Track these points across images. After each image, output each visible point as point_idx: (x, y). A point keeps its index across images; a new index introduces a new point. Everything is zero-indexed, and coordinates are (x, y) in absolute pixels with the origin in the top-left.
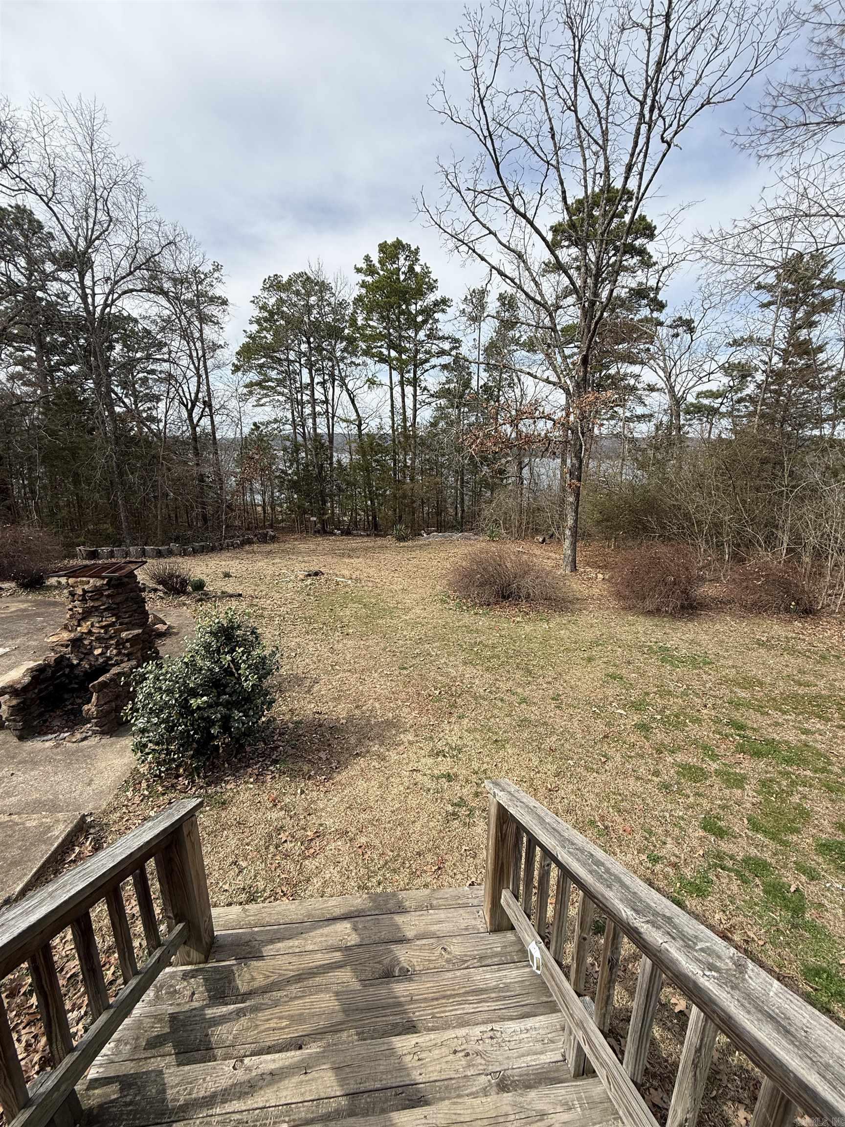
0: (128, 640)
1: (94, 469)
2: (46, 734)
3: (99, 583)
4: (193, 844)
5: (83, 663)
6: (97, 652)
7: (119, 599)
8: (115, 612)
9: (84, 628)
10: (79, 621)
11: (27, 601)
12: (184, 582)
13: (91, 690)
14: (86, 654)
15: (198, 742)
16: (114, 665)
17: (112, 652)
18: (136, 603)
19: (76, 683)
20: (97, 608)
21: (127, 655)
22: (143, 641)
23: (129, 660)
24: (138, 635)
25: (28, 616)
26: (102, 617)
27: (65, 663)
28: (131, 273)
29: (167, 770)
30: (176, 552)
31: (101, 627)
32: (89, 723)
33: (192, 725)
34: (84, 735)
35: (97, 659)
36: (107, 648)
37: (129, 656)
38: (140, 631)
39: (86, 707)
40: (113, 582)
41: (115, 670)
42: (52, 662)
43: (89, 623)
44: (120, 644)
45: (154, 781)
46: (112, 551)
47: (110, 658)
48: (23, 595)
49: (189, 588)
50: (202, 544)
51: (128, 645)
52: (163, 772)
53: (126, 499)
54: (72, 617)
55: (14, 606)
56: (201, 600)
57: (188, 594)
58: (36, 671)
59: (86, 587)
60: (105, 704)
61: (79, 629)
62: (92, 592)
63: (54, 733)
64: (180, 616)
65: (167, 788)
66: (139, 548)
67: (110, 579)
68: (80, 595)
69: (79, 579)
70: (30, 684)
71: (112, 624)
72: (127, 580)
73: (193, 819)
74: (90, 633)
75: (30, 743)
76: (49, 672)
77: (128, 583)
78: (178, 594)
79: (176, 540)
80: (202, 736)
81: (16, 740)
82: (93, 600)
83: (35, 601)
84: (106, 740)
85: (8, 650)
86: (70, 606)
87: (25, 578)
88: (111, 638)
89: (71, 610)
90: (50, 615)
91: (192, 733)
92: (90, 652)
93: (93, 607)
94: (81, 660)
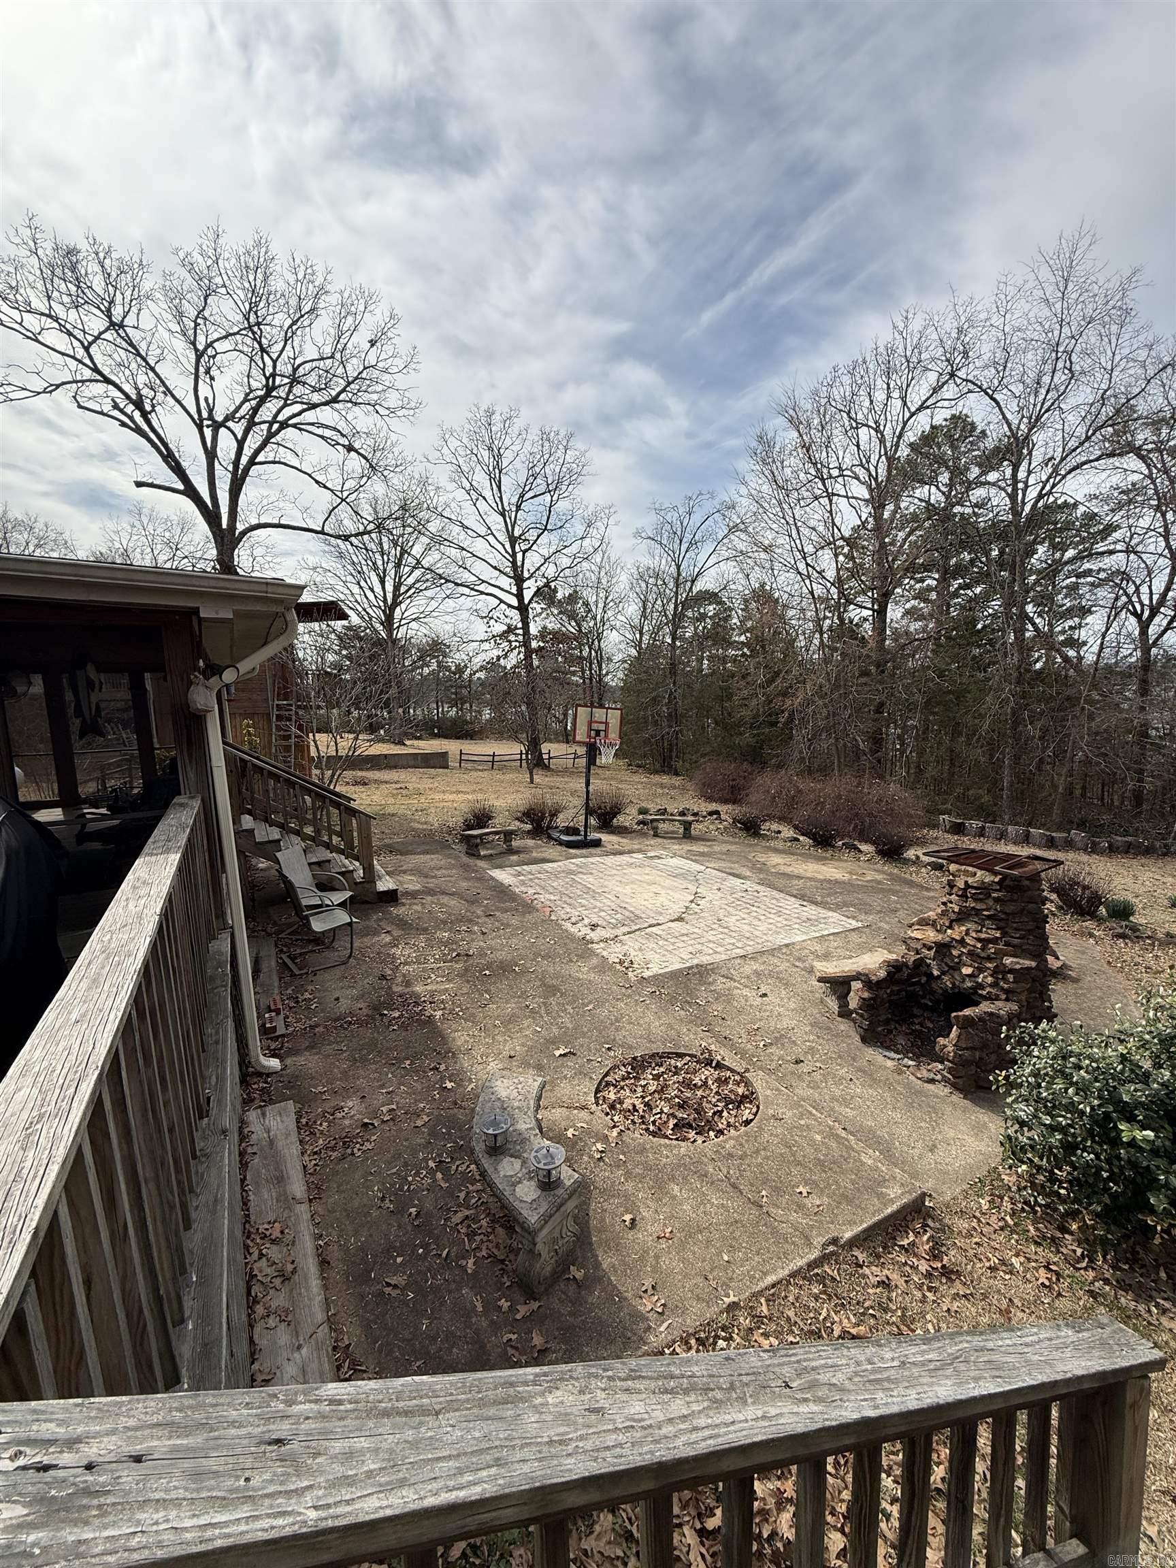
0: (1011, 971)
1: (982, 716)
2: (888, 1048)
3: (989, 878)
4: (1136, 1428)
5: (946, 978)
6: (967, 971)
7: (1011, 908)
8: (1002, 924)
9: (956, 933)
10: (952, 921)
11: (884, 872)
12: (1096, 899)
13: (953, 1021)
14: (951, 968)
15: (1115, 1197)
16: (985, 998)
17: (985, 978)
18: (1035, 920)
19: (930, 1000)
20: (978, 912)
21: (1007, 991)
22: (1034, 980)
23: (1007, 1000)
24: (1031, 968)
25: (882, 891)
26: (983, 926)
27: (924, 969)
28: (1088, 438)
29: (1047, 1206)
30: (1079, 845)
31: (979, 940)
32: (942, 1062)
33: (1108, 1161)
34: (932, 1076)
35: (963, 981)
36: (980, 970)
37: (1009, 995)
38: (1034, 964)
39: (941, 1041)
40: (1007, 882)
41: (985, 1007)
42: (910, 963)
43: (964, 928)
44: (1000, 972)
45: (1023, 1210)
46: (983, 828)
47: (981, 986)
48: (880, 864)
49: (1103, 911)
50: (1130, 839)
51: (1011, 977)
52: (1040, 1206)
53: (1017, 758)
54: (944, 913)
55: (871, 875)
56: (1123, 936)
57: (1100, 920)
58: (893, 966)
59: (970, 880)
60: (967, 1049)
61: (949, 931)
62: (976, 888)
63: (897, 1052)
64: (1083, 953)
65: (1044, 1238)
66: (1021, 829)
67: (1005, 877)
68: (960, 889)
69: (963, 867)
70: (884, 980)
71: (994, 941)
72: (1027, 883)
73: (1146, 1383)
74: (962, 942)
75: (870, 1051)
76: (906, 972)
77: (1029, 889)
78: (1082, 915)
79: (1081, 825)
80: (1123, 1192)
81: (858, 1038)
82: (975, 900)
83: (891, 874)
84: (957, 1098)
85: (860, 924)
86: (945, 900)
87: (885, 844)
88: (989, 959)
89: (944, 904)
90: (905, 896)
91: (1105, 1175)
92: (956, 968)
93: (973, 908)
94: (943, 973)
